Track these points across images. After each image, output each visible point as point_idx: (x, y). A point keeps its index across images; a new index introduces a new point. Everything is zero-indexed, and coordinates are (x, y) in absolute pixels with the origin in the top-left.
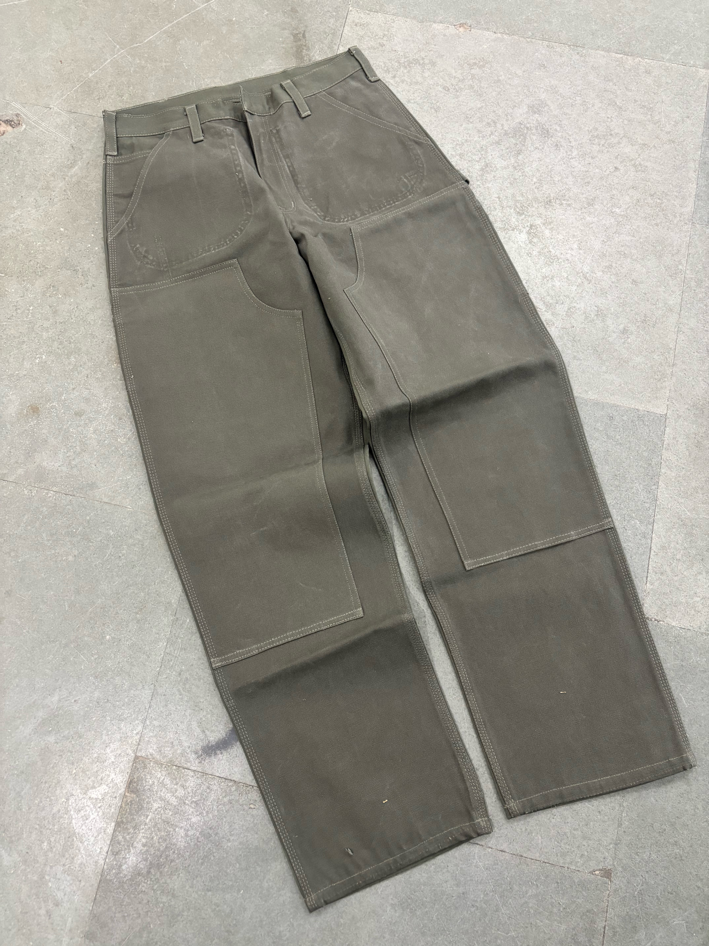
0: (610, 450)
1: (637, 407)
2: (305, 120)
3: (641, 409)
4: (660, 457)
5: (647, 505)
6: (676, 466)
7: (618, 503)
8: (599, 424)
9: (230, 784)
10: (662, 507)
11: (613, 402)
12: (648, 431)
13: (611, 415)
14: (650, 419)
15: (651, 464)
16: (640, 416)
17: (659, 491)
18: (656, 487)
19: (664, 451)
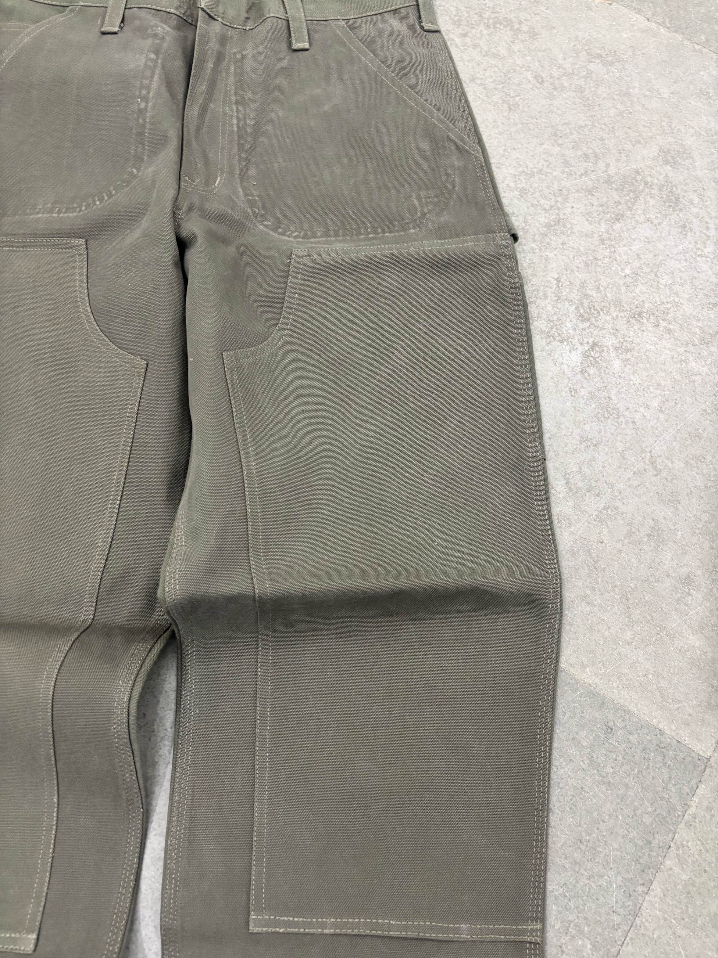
0: (587, 789)
1: (661, 726)
2: (296, 54)
3: (668, 732)
4: (671, 835)
5: (616, 919)
6: (693, 862)
7: (565, 896)
8: (583, 734)
10: (642, 931)
11: (622, 701)
12: (666, 777)
13: (611, 724)
14: (678, 757)
15: (650, 843)
16: (662, 745)
17: (647, 898)
18: (646, 890)
19: (682, 826)
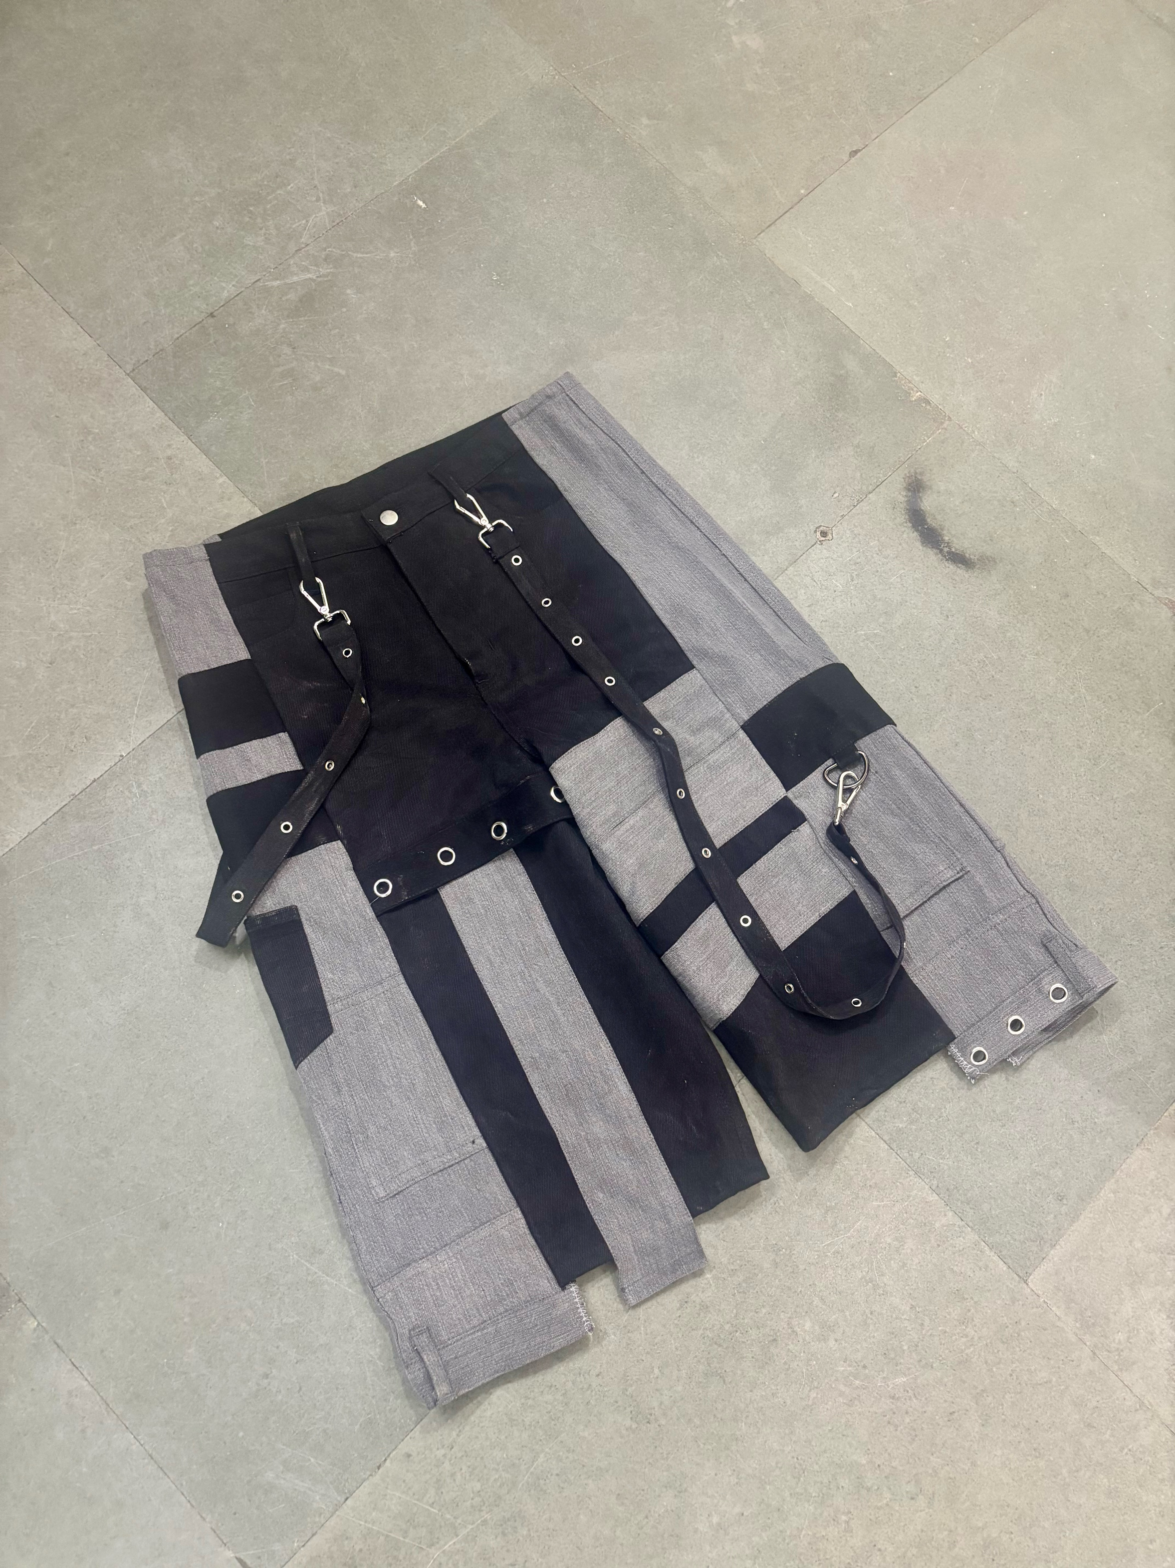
9: (871, 487)
